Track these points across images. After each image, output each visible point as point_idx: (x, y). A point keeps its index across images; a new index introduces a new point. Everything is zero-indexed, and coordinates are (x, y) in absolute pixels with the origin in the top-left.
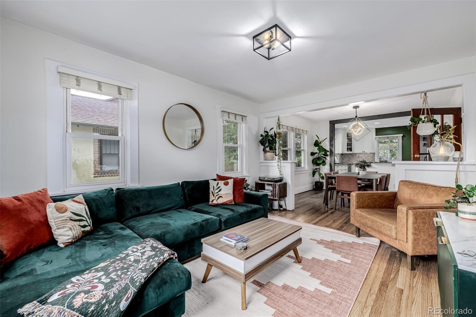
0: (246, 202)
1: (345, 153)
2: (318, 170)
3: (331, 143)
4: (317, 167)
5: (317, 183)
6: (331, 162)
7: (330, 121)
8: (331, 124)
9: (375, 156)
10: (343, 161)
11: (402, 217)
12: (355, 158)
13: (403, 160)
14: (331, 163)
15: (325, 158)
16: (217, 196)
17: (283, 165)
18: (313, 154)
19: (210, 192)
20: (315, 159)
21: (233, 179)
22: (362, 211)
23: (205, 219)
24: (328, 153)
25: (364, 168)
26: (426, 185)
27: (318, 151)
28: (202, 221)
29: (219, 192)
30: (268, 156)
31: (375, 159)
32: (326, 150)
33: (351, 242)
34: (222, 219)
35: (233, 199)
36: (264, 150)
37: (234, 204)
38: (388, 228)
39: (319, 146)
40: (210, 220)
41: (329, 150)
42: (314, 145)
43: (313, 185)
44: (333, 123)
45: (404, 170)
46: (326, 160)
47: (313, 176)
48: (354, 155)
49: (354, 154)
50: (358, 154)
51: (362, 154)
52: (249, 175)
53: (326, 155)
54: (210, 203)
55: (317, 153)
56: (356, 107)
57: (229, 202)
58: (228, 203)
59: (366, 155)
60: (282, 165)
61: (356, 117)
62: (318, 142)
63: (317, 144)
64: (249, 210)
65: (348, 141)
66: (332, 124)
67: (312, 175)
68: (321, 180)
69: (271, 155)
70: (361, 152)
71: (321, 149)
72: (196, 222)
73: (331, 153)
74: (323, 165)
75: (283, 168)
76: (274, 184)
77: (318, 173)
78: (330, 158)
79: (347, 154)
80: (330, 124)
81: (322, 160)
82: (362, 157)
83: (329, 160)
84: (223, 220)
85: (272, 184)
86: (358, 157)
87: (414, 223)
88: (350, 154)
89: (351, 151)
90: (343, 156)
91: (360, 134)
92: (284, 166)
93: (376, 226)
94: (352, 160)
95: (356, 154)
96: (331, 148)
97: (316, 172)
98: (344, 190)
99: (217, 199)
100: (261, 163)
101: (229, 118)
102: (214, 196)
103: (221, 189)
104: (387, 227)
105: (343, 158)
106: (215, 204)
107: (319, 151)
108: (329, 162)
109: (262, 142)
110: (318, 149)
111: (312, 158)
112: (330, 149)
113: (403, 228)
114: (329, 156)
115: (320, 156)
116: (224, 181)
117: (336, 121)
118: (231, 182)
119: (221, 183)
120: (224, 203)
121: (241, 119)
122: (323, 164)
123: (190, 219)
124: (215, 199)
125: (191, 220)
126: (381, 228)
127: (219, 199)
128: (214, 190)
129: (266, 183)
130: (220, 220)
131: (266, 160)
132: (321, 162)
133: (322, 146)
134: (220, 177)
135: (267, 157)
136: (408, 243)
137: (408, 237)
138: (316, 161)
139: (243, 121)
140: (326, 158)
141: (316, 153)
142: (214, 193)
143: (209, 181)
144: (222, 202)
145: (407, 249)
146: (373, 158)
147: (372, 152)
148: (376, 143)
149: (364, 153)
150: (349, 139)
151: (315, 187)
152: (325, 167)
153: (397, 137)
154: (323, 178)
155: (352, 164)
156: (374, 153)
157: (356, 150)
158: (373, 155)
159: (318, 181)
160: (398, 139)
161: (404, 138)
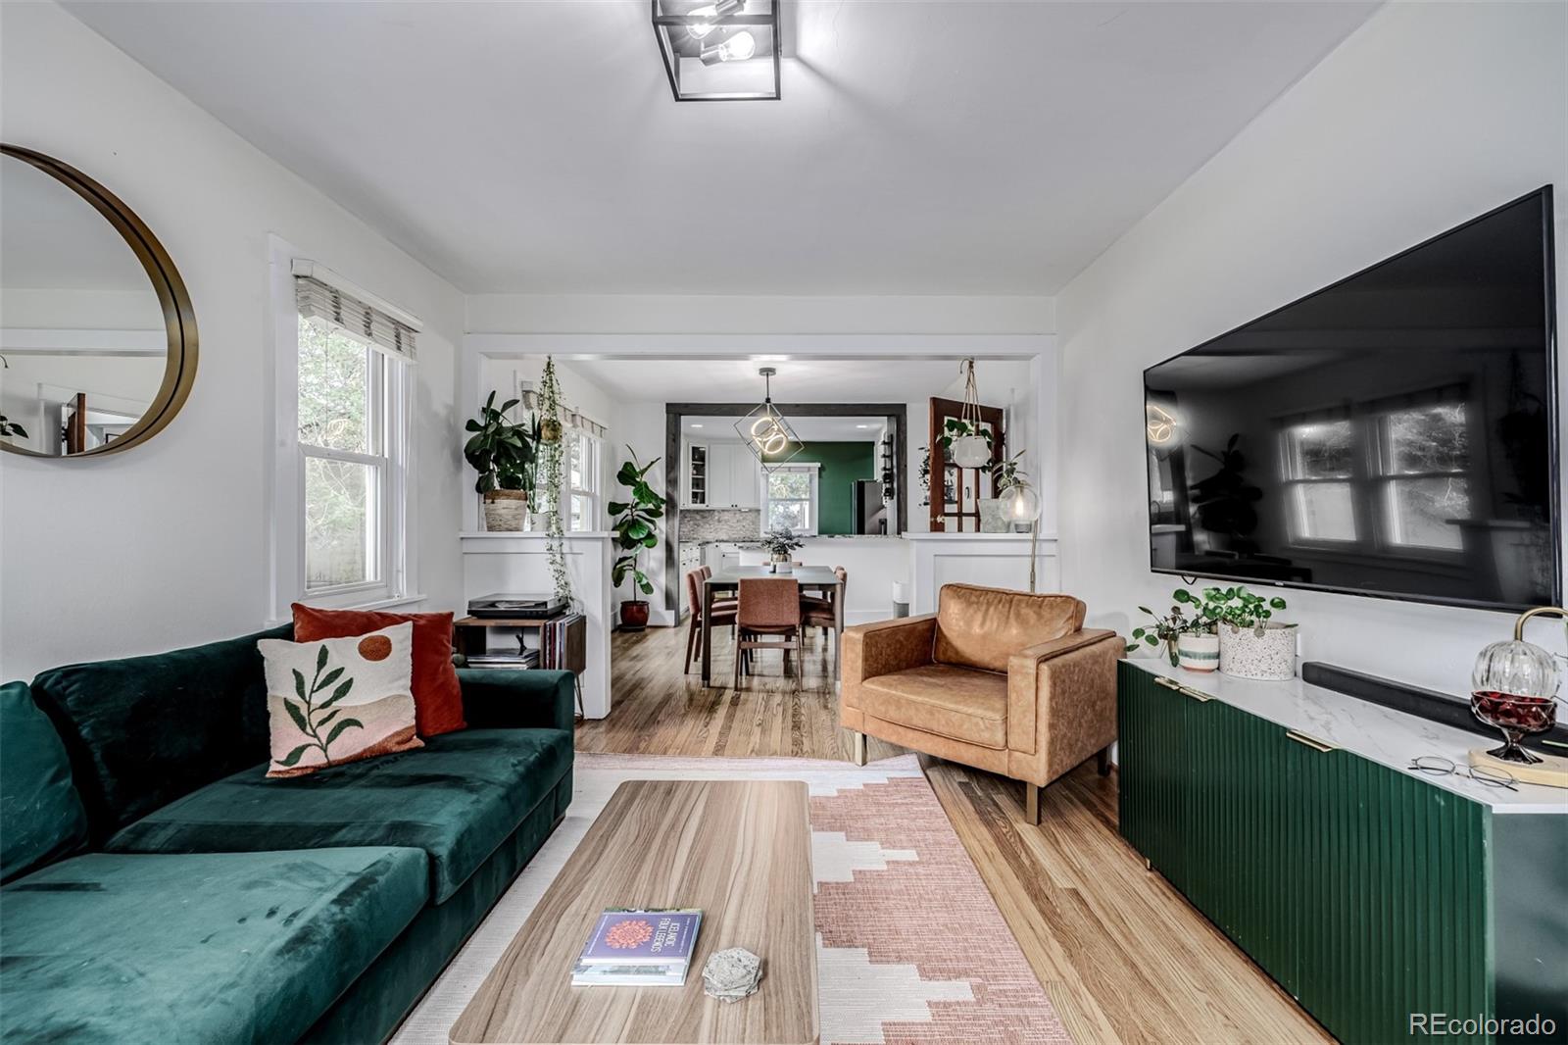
0: (474, 725)
1: (687, 508)
2: (633, 562)
3: (672, 475)
4: (627, 553)
5: (626, 606)
6: (670, 537)
7: (667, 405)
8: (671, 416)
9: (759, 519)
11: (1023, 685)
12: (711, 522)
13: (932, 531)
14: (671, 539)
16: (322, 723)
17: (571, 548)
18: (614, 508)
19: (275, 707)
20: (622, 524)
21: (410, 623)
22: (891, 685)
23: (351, 880)
24: (663, 507)
25: (786, 552)
26: (1007, 594)
27: (631, 499)
28: (334, 902)
29: (335, 698)
30: (502, 511)
31: (759, 525)
32: (656, 495)
33: (862, 787)
34: (433, 845)
35: (414, 722)
36: (483, 488)
37: (422, 744)
38: (984, 722)
39: (637, 481)
40: (381, 879)
41: (665, 497)
42: (617, 480)
43: (616, 614)
44: (676, 412)
45: (932, 557)
46: (656, 529)
47: (616, 585)
48: (706, 515)
49: (709, 511)
50: (719, 512)
51: (728, 511)
52: (423, 596)
53: (654, 513)
54: (274, 767)
55: (628, 504)
56: (768, 371)
57: (399, 743)
58: (396, 749)
59: (737, 515)
60: (565, 549)
61: (768, 400)
62: (633, 468)
63: (627, 475)
64: (532, 759)
65: (695, 472)
66: (675, 414)
68: (641, 596)
69: (516, 509)
70: (727, 506)
71: (643, 491)
72: (299, 923)
73: (670, 509)
74: (649, 547)
75: (569, 558)
76: (545, 625)
77: (631, 573)
78: (668, 522)
79: (688, 511)
80: (667, 412)
81: (645, 531)
82: (729, 520)
83: (665, 531)
84: (443, 852)
85: (538, 627)
86: (719, 521)
87: (1052, 698)
88: (697, 512)
89: (703, 501)
91: (776, 452)
92: (575, 551)
93: (944, 722)
94: (704, 530)
95: (715, 510)
96: (670, 491)
97: (623, 569)
98: (763, 623)
99: (324, 741)
100: (464, 541)
101: (337, 319)
102: (303, 729)
103: (351, 681)
104: (981, 723)
106: (309, 771)
107: (636, 498)
108: (664, 536)
109: (476, 456)
110: (631, 492)
111: (611, 522)
112: (667, 494)
113: (1025, 717)
114: (664, 517)
115: (638, 515)
116: (361, 639)
117: (686, 405)
118: (400, 637)
119: (344, 651)
120: (365, 751)
121: (393, 340)
122: (650, 542)
123: (242, 920)
124: (316, 741)
125: (248, 922)
126: (961, 726)
127: (339, 738)
128: (301, 693)
129: (490, 623)
130: (433, 860)
131: (491, 528)
132: (642, 536)
133: (646, 483)
134: (316, 618)
135: (500, 515)
136: (1037, 756)
137: (1039, 739)
138: (625, 533)
139: (399, 348)
140: (655, 522)
141: (625, 506)
142: (304, 712)
143: (259, 647)
144: (359, 750)
145: (1035, 771)
146: (755, 523)
147: (752, 505)
148: (762, 482)
149: (735, 509)
150: (696, 467)
151: (620, 622)
152: (651, 555)
153: (809, 469)
154: (648, 589)
155: (708, 543)
156: (758, 511)
157: (715, 499)
158: (753, 515)
159: (633, 599)
160: (811, 475)
161: (823, 474)
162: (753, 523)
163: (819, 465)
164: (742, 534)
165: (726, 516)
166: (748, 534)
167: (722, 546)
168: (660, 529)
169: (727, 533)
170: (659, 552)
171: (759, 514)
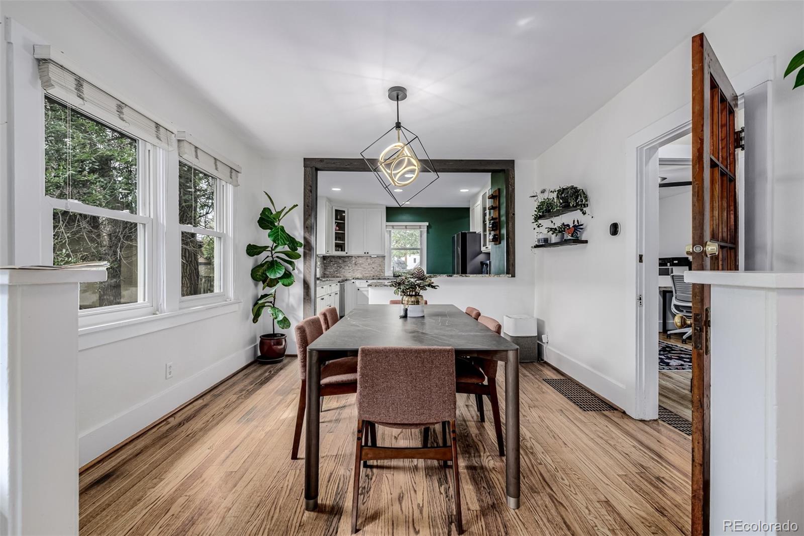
1: (331, 254)
2: (271, 299)
3: (308, 222)
4: (268, 291)
5: (265, 339)
6: (307, 276)
7: (305, 159)
8: (308, 170)
9: (384, 263)
10: (326, 272)
12: (349, 265)
14: (308, 279)
15: (291, 263)
18: (253, 250)
20: (262, 265)
24: (300, 250)
25: (417, 293)
27: (269, 242)
31: (384, 267)
32: (294, 239)
39: (275, 226)
41: (302, 242)
42: (257, 225)
43: (255, 347)
46: (294, 269)
47: (255, 320)
48: (347, 260)
49: (348, 257)
50: (355, 258)
51: (362, 257)
53: (292, 255)
55: (268, 247)
56: (398, 94)
59: (369, 260)
62: (272, 213)
63: (266, 220)
65: (337, 228)
66: (311, 168)
67: (252, 316)
68: (279, 330)
70: (361, 253)
71: (281, 236)
74: (283, 285)
77: (269, 309)
78: (305, 263)
79: (333, 257)
80: (305, 167)
81: (284, 270)
82: (363, 264)
83: (302, 270)
86: (356, 264)
88: (340, 257)
89: (343, 250)
90: (325, 262)
94: (344, 270)
95: (352, 256)
96: (307, 235)
97: (263, 306)
105: (327, 265)
107: (274, 241)
108: (302, 276)
110: (269, 236)
111: (250, 262)
112: (305, 238)
114: (302, 259)
115: (277, 257)
117: (322, 160)
122: (286, 281)
132: (278, 276)
133: (283, 227)
138: (264, 274)
140: (293, 262)
141: (265, 248)
146: (382, 266)
147: (380, 253)
148: (387, 235)
149: (367, 256)
150: (338, 225)
151: (259, 354)
152: (291, 292)
153: (420, 227)
154: (285, 322)
155: (346, 280)
156: (384, 257)
157: (353, 248)
158: (381, 260)
159: (272, 333)
160: (421, 232)
161: (430, 230)
162: (380, 265)
163: (427, 224)
164: (372, 274)
165: (360, 261)
166: (377, 273)
167: (357, 282)
168: (298, 269)
169: (361, 273)
170: (297, 290)
171: (384, 259)
